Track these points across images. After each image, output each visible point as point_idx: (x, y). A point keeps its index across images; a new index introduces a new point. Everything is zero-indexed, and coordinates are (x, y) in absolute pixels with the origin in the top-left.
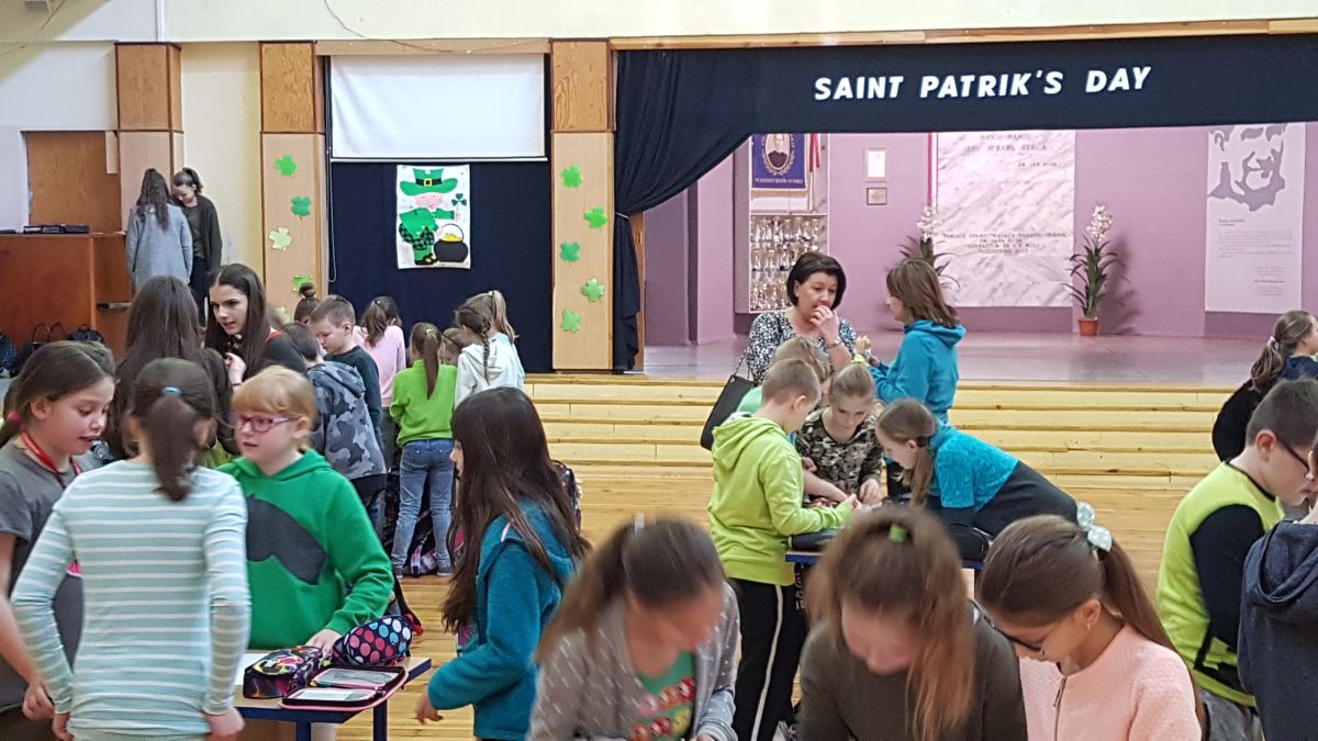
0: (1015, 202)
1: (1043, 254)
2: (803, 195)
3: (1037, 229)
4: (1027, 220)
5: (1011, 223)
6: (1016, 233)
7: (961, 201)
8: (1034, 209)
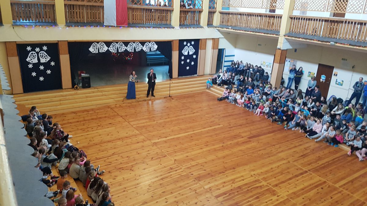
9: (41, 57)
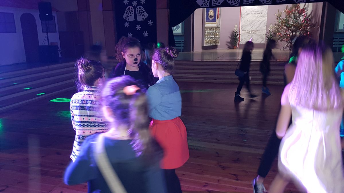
0: (256, 24)
1: (260, 34)
2: (216, 23)
3: (259, 29)
4: (257, 27)
5: (254, 28)
6: (255, 30)
7: (246, 24)
8: (259, 25)
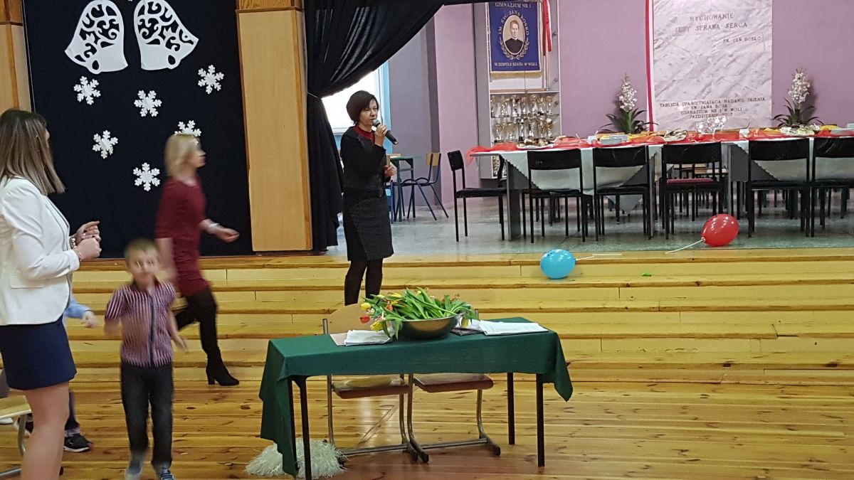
0: (721, 73)
2: (538, 75)
3: (740, 97)
4: (730, 89)
5: (717, 92)
7: (675, 75)
8: (738, 78)
9: (144, 35)
